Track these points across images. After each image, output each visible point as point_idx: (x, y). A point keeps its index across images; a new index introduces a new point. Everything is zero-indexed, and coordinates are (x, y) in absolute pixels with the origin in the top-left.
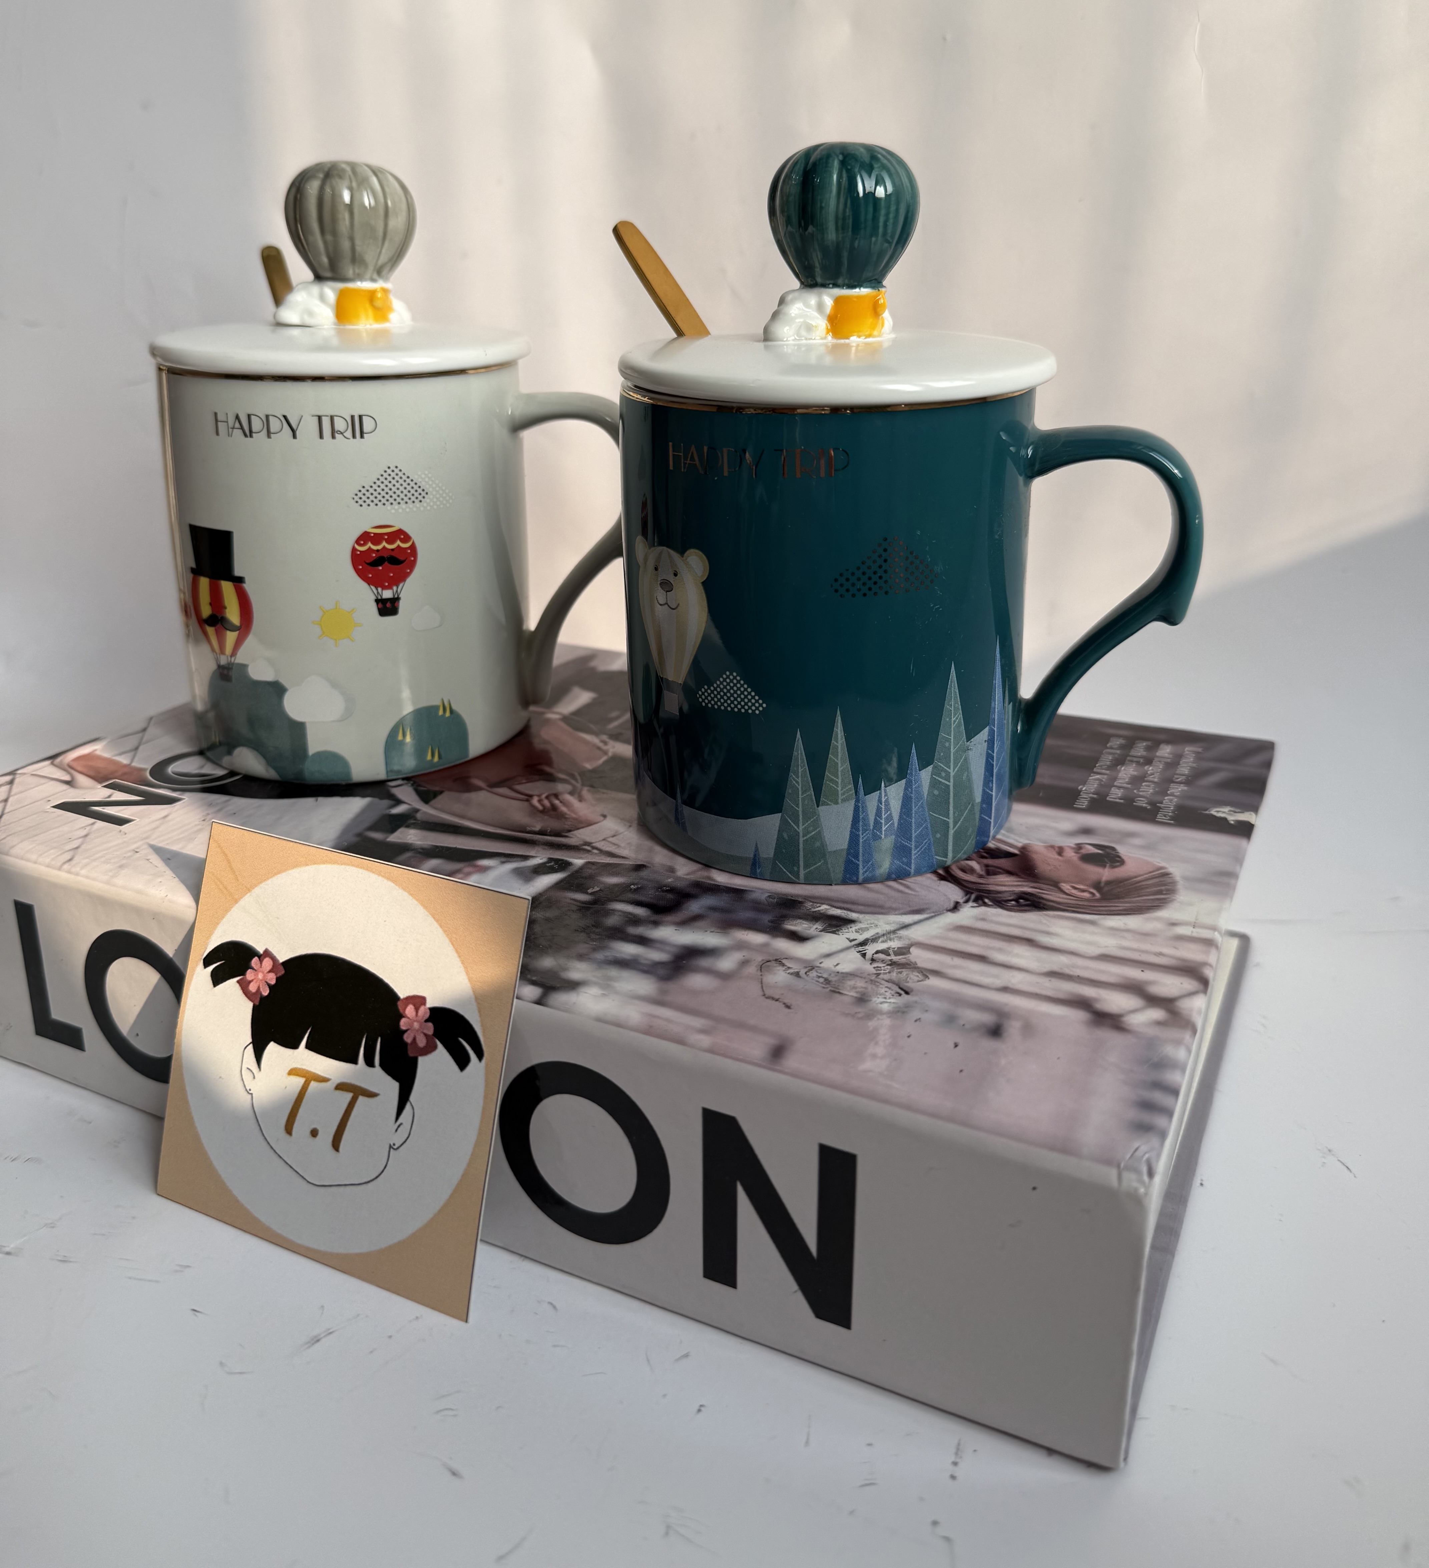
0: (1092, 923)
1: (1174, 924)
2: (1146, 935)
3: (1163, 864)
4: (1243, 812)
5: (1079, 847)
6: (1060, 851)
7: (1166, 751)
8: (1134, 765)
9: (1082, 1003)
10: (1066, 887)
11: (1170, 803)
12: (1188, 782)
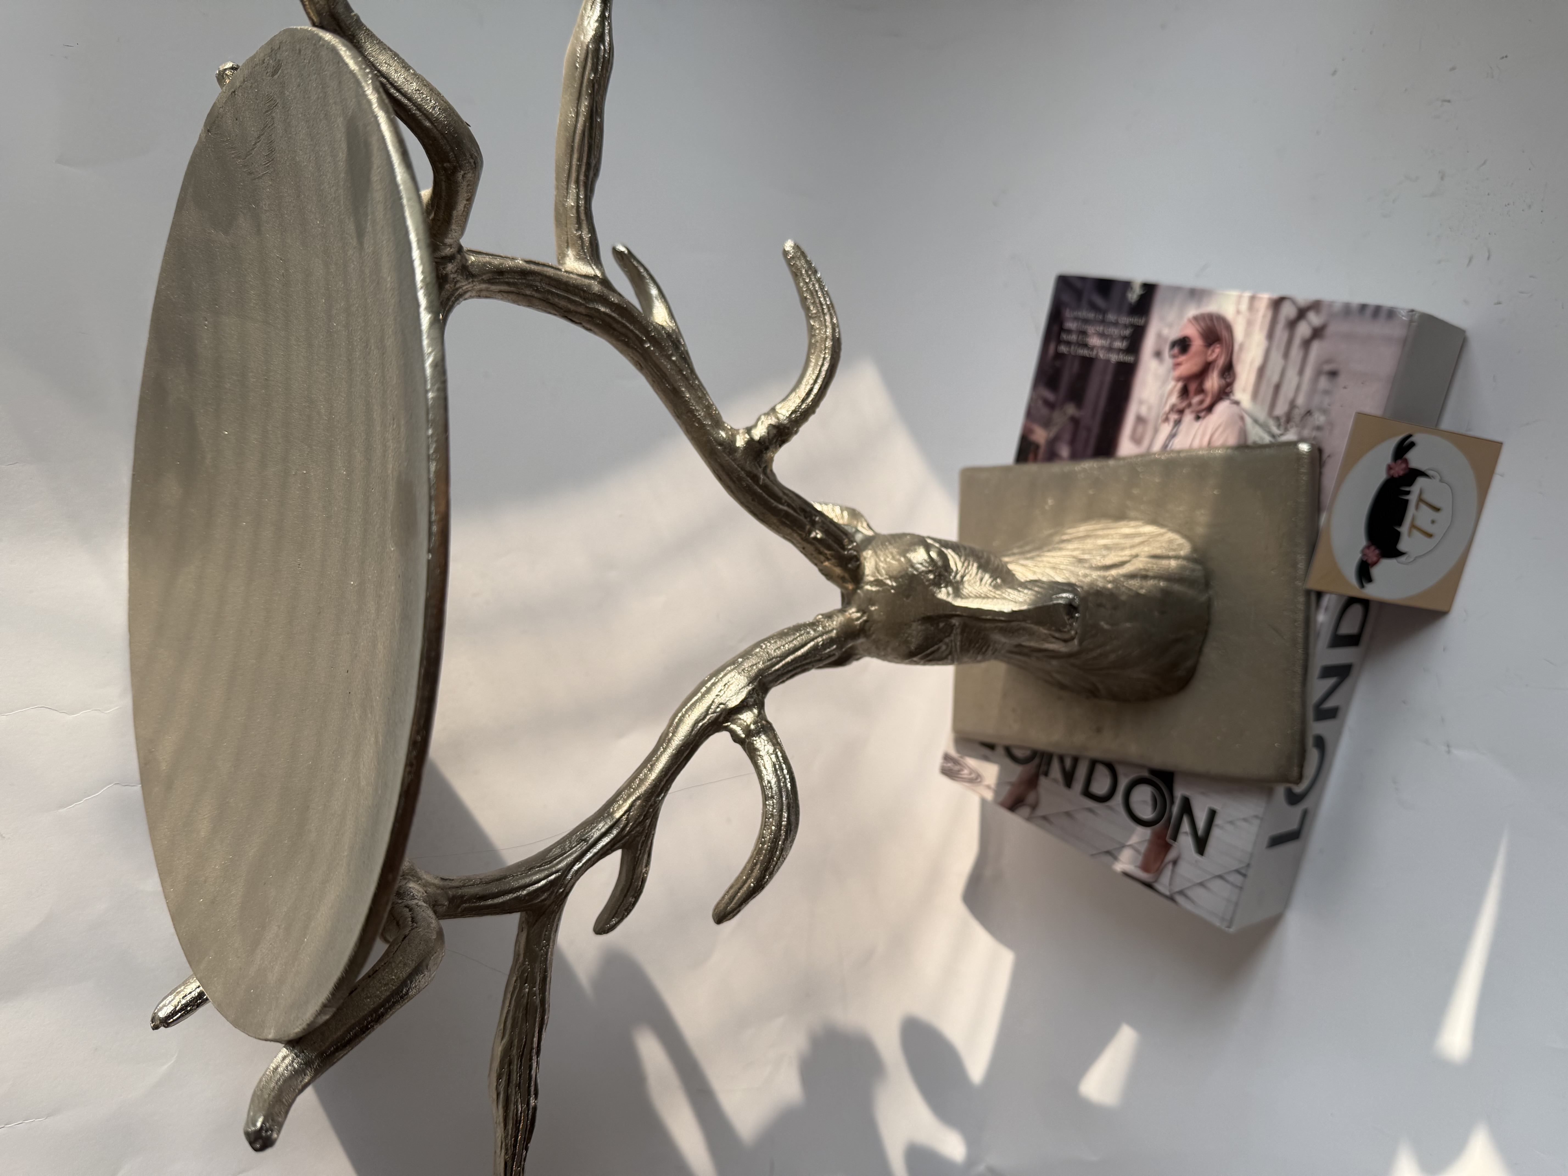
0: (1241, 346)
1: (1238, 312)
2: (1250, 323)
3: (1185, 320)
4: (1132, 288)
5: (1174, 356)
6: (1177, 365)
7: (1071, 325)
8: (1089, 340)
9: (1307, 344)
10: (1210, 358)
11: (1125, 320)
12: (1104, 312)
